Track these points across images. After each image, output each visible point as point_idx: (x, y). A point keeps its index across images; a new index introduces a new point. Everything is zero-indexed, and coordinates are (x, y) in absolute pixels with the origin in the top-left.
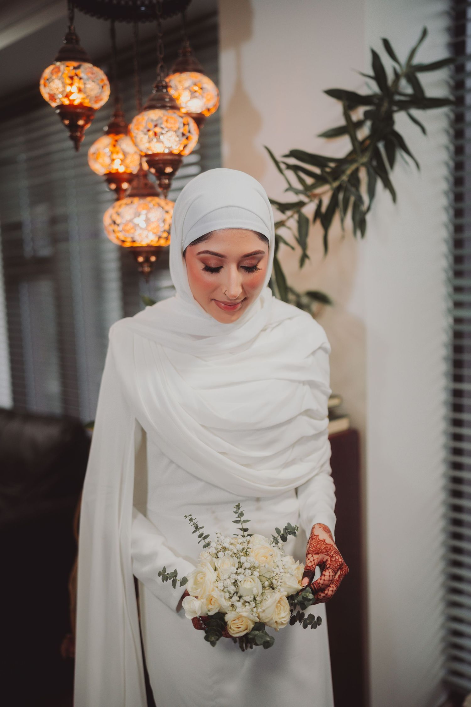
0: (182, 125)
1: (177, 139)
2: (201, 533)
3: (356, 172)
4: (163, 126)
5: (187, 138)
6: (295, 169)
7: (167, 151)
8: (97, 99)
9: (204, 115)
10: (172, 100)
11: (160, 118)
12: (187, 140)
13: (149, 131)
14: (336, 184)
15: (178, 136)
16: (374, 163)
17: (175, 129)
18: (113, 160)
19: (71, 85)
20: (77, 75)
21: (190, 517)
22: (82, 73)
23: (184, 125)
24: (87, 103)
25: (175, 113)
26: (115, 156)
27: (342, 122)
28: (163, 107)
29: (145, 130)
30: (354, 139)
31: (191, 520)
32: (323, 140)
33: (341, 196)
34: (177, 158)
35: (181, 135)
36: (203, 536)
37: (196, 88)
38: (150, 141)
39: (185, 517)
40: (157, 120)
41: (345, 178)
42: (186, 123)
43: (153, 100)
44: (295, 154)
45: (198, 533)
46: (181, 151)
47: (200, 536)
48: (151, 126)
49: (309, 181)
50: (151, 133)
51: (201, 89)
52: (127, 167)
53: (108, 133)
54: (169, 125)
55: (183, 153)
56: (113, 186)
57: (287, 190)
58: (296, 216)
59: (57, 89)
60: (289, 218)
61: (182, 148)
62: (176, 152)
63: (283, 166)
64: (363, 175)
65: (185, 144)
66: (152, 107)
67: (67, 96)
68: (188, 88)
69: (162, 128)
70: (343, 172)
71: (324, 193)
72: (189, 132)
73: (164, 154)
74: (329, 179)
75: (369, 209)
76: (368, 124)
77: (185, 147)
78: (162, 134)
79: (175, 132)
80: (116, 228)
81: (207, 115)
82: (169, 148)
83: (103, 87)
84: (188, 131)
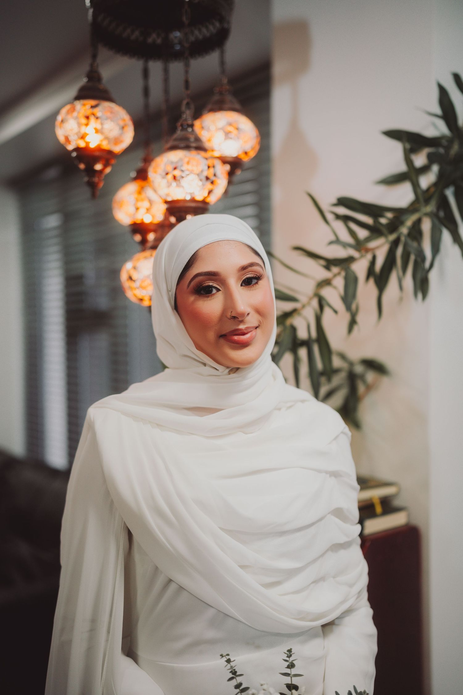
0: (207, 167)
1: (200, 183)
2: (238, 682)
3: (418, 223)
4: (183, 168)
5: (212, 183)
6: (346, 219)
7: (188, 198)
8: (117, 141)
9: (240, 159)
10: (198, 139)
11: (181, 160)
12: (212, 184)
13: (167, 174)
14: (392, 237)
15: (201, 180)
16: (442, 214)
17: (198, 172)
18: (137, 209)
19: (87, 125)
20: (93, 114)
21: (228, 657)
22: (98, 112)
23: (209, 167)
24: (106, 146)
25: (199, 154)
26: (139, 204)
27: (402, 167)
28: (187, 148)
29: (164, 174)
30: (416, 186)
31: (229, 661)
32: (382, 188)
33: (399, 251)
34: (200, 205)
35: (204, 179)
36: (241, 688)
37: (230, 129)
38: (169, 185)
39: (221, 657)
40: (177, 162)
41: (404, 230)
42: (211, 165)
43: (176, 140)
44: (343, 202)
45: (234, 682)
46: (206, 198)
47: (238, 686)
48: (170, 168)
49: (362, 233)
50: (170, 177)
51: (237, 129)
52: (153, 217)
53: (135, 179)
54: (190, 167)
55: (208, 200)
56: (138, 238)
57: (331, 243)
58: (343, 274)
59: (71, 130)
60: (335, 276)
61: (206, 194)
62: (199, 198)
63: (330, 217)
64: (426, 226)
65: (210, 189)
66: (174, 148)
67: (83, 137)
68: (222, 129)
69: (182, 171)
70: (402, 223)
71: (378, 247)
72: (215, 175)
73: (185, 201)
74: (385, 231)
75: (432, 265)
76: (435, 168)
77: (210, 192)
78: (183, 177)
79: (198, 175)
80: (133, 285)
81: (245, 159)
82: (191, 194)
83: (123, 128)
84: (213, 174)
